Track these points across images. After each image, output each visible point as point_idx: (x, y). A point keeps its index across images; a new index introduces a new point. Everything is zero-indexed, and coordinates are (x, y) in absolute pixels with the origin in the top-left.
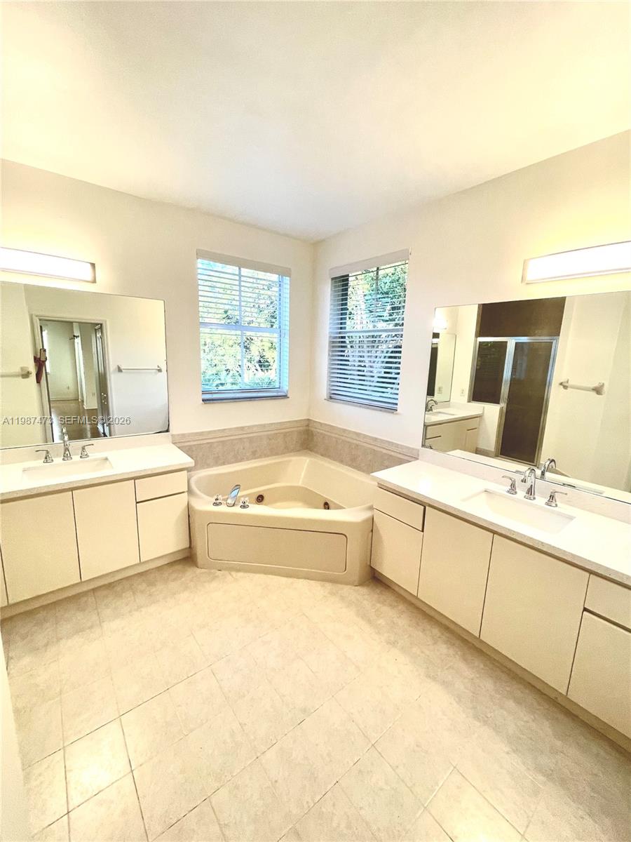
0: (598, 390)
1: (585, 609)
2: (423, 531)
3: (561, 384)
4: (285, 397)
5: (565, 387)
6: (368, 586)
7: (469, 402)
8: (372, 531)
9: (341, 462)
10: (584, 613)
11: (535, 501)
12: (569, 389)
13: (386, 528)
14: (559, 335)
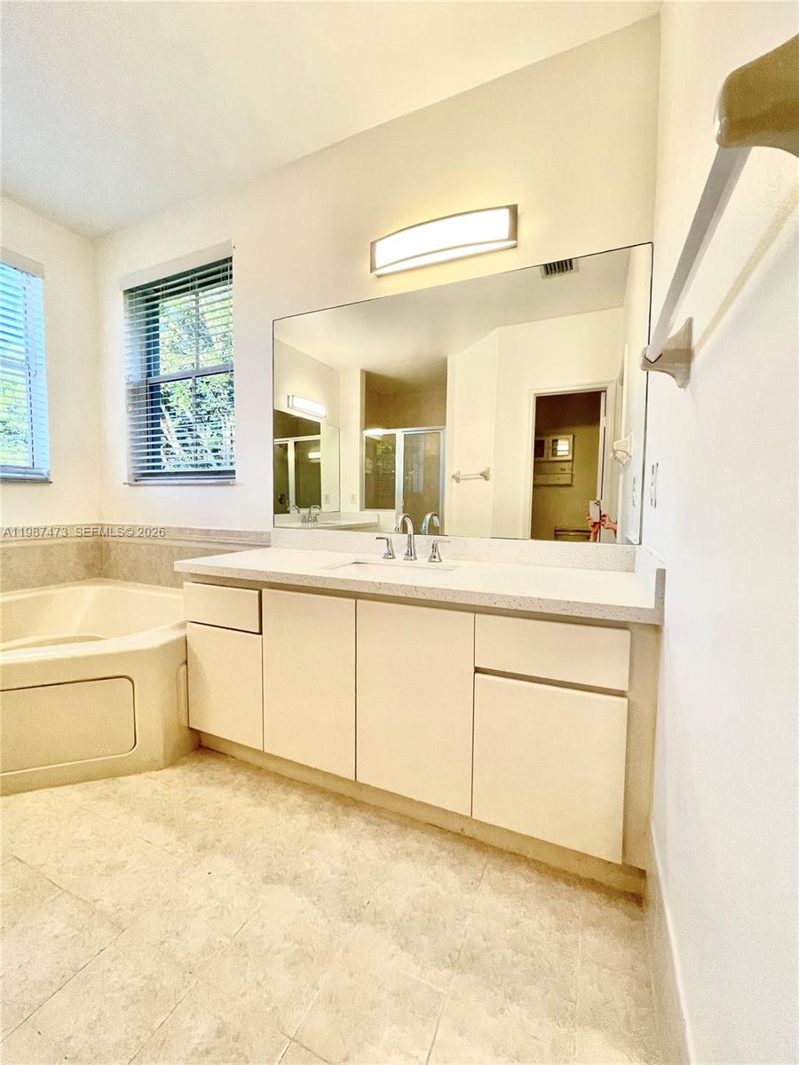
0: (485, 476)
1: (477, 670)
2: (261, 633)
3: (453, 477)
4: (46, 481)
5: (458, 480)
6: (184, 763)
7: (361, 510)
8: (186, 662)
9: (159, 582)
10: (476, 675)
11: (415, 561)
12: (461, 481)
13: (205, 646)
14: (445, 424)
